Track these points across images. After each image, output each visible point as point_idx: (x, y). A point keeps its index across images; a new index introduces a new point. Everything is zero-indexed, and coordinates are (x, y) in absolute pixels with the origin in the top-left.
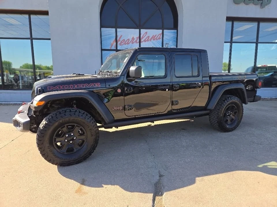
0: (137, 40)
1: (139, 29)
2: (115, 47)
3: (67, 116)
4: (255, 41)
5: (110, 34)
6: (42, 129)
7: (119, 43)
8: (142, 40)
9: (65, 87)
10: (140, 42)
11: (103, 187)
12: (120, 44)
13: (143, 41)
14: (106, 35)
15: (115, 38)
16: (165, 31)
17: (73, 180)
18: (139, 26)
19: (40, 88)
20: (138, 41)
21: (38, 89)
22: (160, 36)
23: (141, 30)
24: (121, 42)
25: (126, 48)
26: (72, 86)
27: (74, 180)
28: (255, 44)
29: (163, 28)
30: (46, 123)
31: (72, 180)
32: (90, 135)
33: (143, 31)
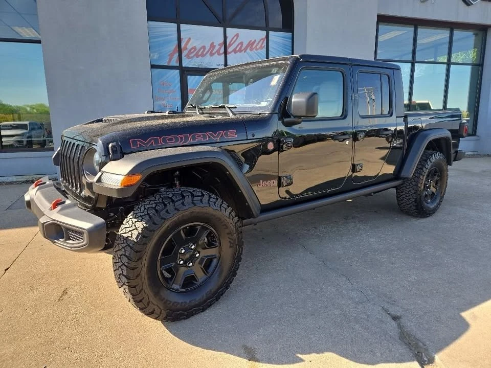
0: (220, 49)
1: (223, 28)
2: (177, 62)
3: (187, 207)
4: (410, 59)
5: (167, 36)
6: (135, 240)
7: (184, 53)
8: (230, 50)
9: (169, 140)
10: (226, 53)
11: (302, 360)
12: (188, 56)
13: (231, 52)
14: (159, 37)
15: (176, 42)
16: (271, 33)
17: (224, 352)
18: (223, 22)
19: (115, 143)
20: (222, 50)
21: (110, 146)
22: (263, 43)
23: (227, 29)
24: (190, 52)
25: (200, 64)
26: (182, 138)
27: (227, 352)
28: (410, 65)
29: (267, 29)
30: (145, 225)
31: (222, 353)
32: (229, 244)
33: (231, 32)
